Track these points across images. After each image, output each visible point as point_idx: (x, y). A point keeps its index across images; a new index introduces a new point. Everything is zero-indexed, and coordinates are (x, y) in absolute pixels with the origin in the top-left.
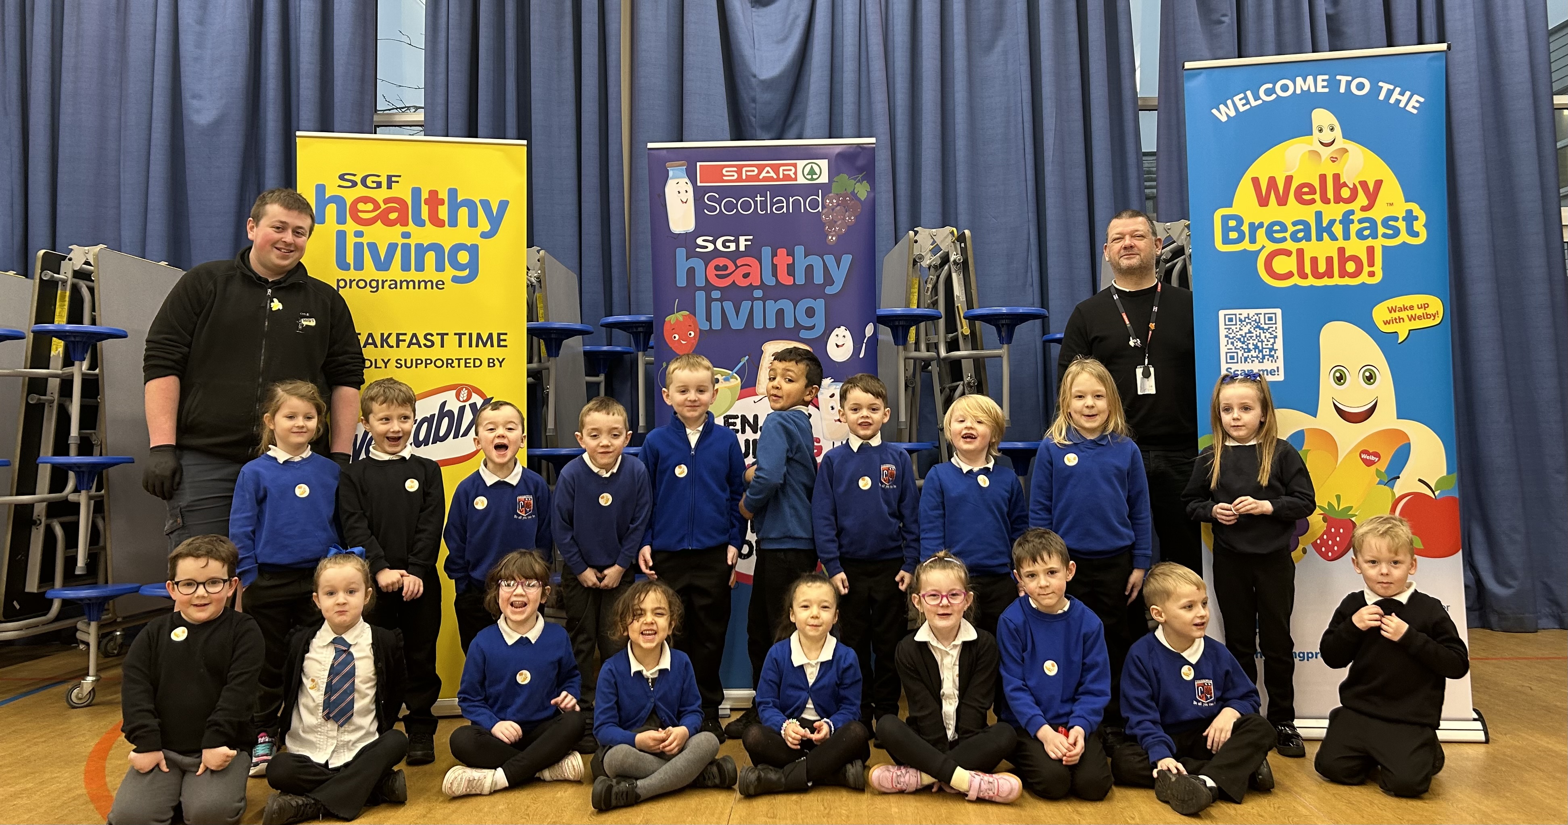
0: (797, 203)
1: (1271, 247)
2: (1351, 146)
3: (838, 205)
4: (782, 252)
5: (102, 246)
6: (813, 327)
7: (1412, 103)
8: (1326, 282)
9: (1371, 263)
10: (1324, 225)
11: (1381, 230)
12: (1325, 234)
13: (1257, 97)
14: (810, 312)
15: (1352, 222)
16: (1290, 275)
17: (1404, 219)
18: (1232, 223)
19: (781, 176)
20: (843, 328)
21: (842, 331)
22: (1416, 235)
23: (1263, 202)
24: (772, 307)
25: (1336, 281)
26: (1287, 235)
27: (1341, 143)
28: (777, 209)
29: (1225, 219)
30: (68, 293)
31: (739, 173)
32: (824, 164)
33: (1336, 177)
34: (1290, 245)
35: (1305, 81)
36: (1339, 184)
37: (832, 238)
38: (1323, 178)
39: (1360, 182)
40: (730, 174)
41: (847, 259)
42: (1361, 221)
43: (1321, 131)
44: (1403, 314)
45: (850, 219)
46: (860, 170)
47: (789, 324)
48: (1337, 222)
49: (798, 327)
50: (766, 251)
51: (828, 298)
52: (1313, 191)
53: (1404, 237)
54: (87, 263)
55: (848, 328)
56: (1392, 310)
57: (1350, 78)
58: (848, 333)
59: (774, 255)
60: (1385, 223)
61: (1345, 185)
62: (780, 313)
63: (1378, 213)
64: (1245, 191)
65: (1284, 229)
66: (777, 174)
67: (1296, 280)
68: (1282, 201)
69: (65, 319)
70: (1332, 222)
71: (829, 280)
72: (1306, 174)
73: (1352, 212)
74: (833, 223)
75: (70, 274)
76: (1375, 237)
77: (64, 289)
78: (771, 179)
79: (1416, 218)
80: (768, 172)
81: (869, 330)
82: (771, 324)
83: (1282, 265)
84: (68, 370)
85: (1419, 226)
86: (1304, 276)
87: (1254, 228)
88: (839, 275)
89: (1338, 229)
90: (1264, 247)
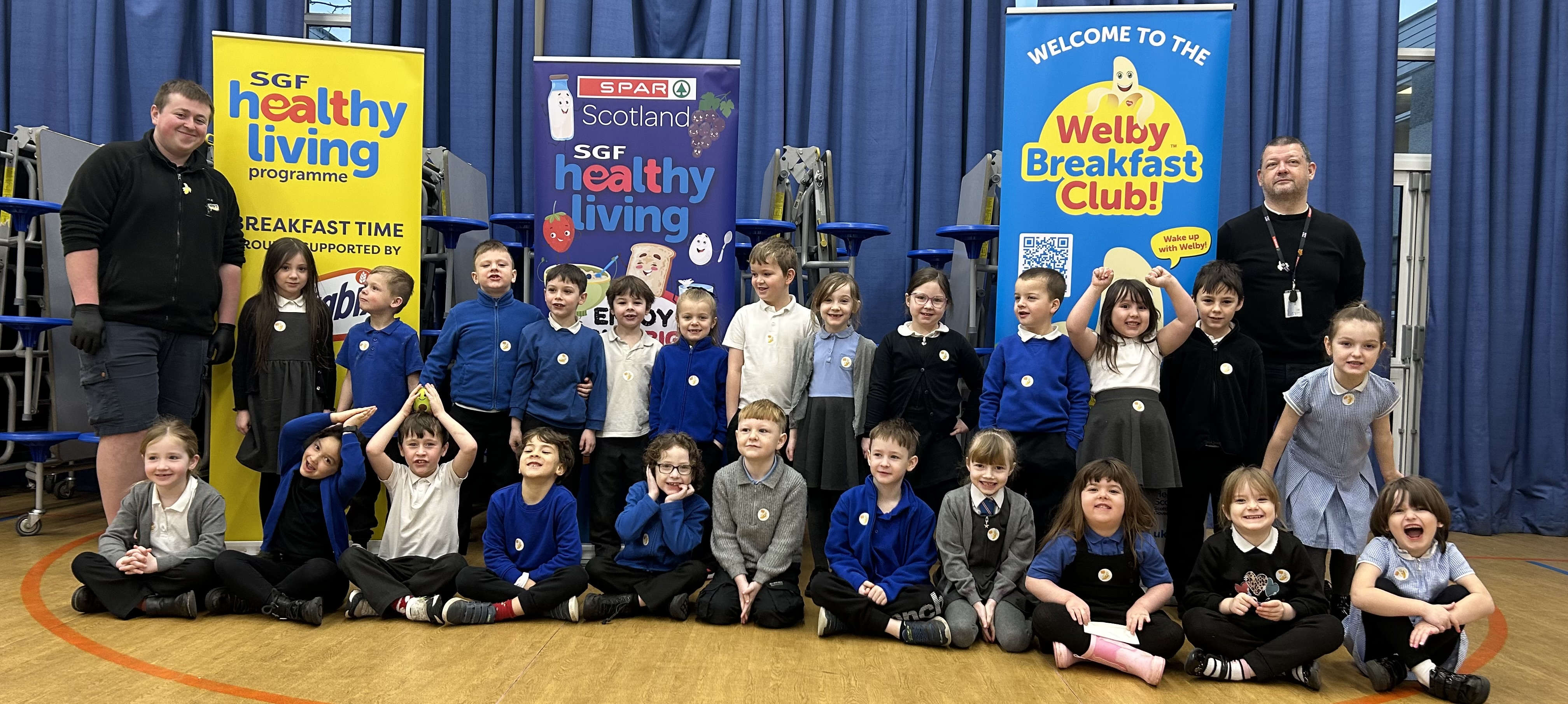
0: (667, 118)
1: (1069, 179)
2: (1145, 92)
3: (704, 121)
4: (652, 162)
5: (44, 127)
6: (677, 233)
7: (1200, 56)
8: (1113, 212)
9: (1153, 198)
10: (1116, 161)
11: (1164, 168)
12: (1116, 170)
13: (1067, 43)
14: (675, 219)
15: (1140, 159)
16: (1082, 205)
17: (1184, 159)
18: (1037, 156)
19: (654, 92)
20: (704, 235)
21: (703, 237)
22: (1193, 174)
23: (1066, 139)
24: (641, 212)
25: (1123, 211)
26: (1084, 169)
27: (1137, 88)
28: (650, 122)
29: (1032, 152)
30: (14, 169)
31: (616, 87)
32: (693, 82)
33: (1130, 119)
34: (1086, 179)
35: (1110, 31)
36: (1131, 126)
37: (697, 152)
38: (1118, 119)
39: (1150, 125)
40: (607, 87)
41: (710, 172)
42: (1147, 160)
43: (1120, 77)
44: (1177, 244)
45: (715, 135)
46: (725, 89)
47: (656, 228)
48: (1128, 160)
49: (664, 231)
50: (638, 161)
51: (691, 207)
52: (1109, 131)
53: (1183, 176)
54: (31, 142)
55: (708, 235)
56: (1167, 239)
57: (1149, 30)
58: (708, 240)
59: (645, 164)
60: (1168, 162)
61: (1137, 126)
62: (648, 219)
63: (1163, 154)
64: (1050, 129)
65: (1081, 163)
66: (650, 89)
67: (1087, 209)
68: (1082, 139)
69: (12, 193)
70: (1123, 159)
71: (693, 190)
72: (1105, 116)
73: (1141, 151)
74: (699, 138)
75: (16, 152)
76: (1159, 174)
77: (11, 166)
78: (644, 94)
79: (1195, 159)
80: (642, 88)
81: (728, 238)
82: (640, 228)
83: (1078, 195)
84: (14, 239)
85: (1196, 166)
86: (1094, 206)
87: (1055, 161)
88: (703, 187)
89: (1127, 166)
90: (1063, 179)
